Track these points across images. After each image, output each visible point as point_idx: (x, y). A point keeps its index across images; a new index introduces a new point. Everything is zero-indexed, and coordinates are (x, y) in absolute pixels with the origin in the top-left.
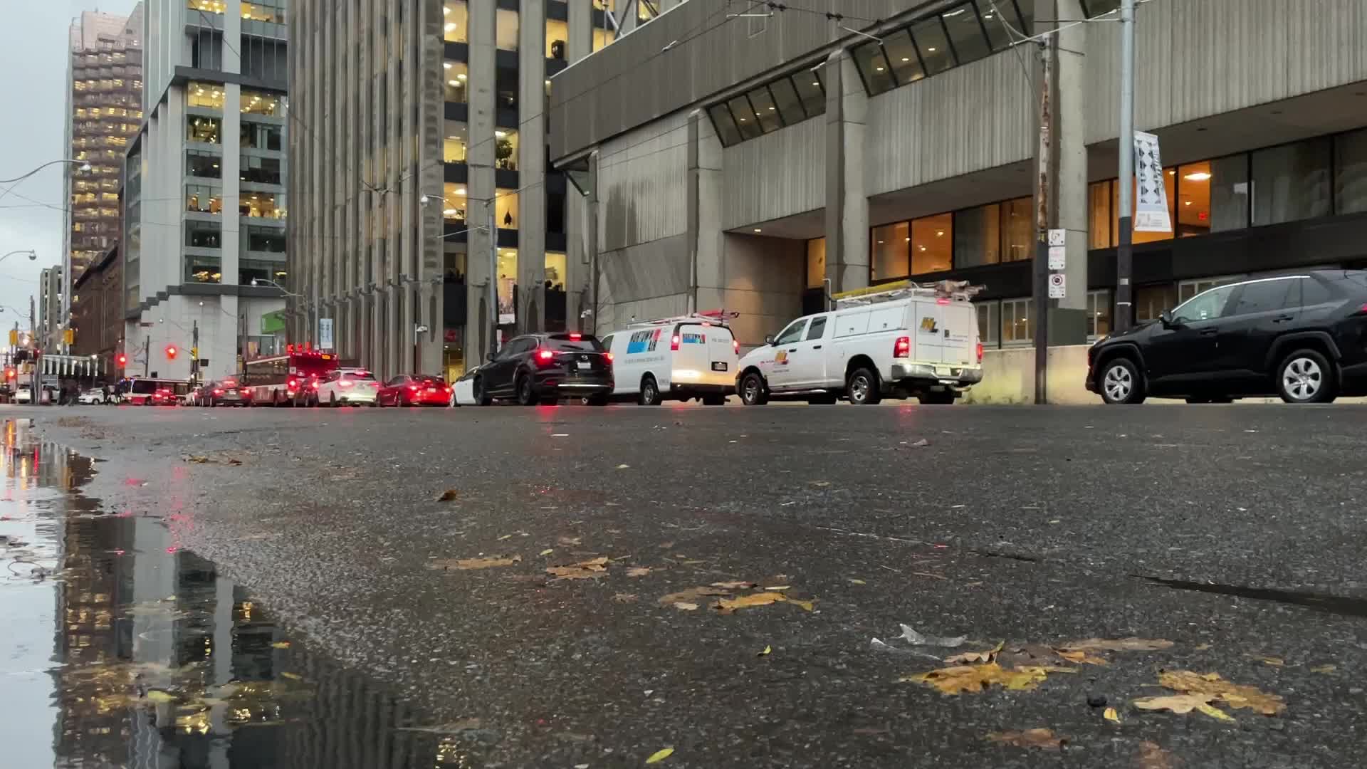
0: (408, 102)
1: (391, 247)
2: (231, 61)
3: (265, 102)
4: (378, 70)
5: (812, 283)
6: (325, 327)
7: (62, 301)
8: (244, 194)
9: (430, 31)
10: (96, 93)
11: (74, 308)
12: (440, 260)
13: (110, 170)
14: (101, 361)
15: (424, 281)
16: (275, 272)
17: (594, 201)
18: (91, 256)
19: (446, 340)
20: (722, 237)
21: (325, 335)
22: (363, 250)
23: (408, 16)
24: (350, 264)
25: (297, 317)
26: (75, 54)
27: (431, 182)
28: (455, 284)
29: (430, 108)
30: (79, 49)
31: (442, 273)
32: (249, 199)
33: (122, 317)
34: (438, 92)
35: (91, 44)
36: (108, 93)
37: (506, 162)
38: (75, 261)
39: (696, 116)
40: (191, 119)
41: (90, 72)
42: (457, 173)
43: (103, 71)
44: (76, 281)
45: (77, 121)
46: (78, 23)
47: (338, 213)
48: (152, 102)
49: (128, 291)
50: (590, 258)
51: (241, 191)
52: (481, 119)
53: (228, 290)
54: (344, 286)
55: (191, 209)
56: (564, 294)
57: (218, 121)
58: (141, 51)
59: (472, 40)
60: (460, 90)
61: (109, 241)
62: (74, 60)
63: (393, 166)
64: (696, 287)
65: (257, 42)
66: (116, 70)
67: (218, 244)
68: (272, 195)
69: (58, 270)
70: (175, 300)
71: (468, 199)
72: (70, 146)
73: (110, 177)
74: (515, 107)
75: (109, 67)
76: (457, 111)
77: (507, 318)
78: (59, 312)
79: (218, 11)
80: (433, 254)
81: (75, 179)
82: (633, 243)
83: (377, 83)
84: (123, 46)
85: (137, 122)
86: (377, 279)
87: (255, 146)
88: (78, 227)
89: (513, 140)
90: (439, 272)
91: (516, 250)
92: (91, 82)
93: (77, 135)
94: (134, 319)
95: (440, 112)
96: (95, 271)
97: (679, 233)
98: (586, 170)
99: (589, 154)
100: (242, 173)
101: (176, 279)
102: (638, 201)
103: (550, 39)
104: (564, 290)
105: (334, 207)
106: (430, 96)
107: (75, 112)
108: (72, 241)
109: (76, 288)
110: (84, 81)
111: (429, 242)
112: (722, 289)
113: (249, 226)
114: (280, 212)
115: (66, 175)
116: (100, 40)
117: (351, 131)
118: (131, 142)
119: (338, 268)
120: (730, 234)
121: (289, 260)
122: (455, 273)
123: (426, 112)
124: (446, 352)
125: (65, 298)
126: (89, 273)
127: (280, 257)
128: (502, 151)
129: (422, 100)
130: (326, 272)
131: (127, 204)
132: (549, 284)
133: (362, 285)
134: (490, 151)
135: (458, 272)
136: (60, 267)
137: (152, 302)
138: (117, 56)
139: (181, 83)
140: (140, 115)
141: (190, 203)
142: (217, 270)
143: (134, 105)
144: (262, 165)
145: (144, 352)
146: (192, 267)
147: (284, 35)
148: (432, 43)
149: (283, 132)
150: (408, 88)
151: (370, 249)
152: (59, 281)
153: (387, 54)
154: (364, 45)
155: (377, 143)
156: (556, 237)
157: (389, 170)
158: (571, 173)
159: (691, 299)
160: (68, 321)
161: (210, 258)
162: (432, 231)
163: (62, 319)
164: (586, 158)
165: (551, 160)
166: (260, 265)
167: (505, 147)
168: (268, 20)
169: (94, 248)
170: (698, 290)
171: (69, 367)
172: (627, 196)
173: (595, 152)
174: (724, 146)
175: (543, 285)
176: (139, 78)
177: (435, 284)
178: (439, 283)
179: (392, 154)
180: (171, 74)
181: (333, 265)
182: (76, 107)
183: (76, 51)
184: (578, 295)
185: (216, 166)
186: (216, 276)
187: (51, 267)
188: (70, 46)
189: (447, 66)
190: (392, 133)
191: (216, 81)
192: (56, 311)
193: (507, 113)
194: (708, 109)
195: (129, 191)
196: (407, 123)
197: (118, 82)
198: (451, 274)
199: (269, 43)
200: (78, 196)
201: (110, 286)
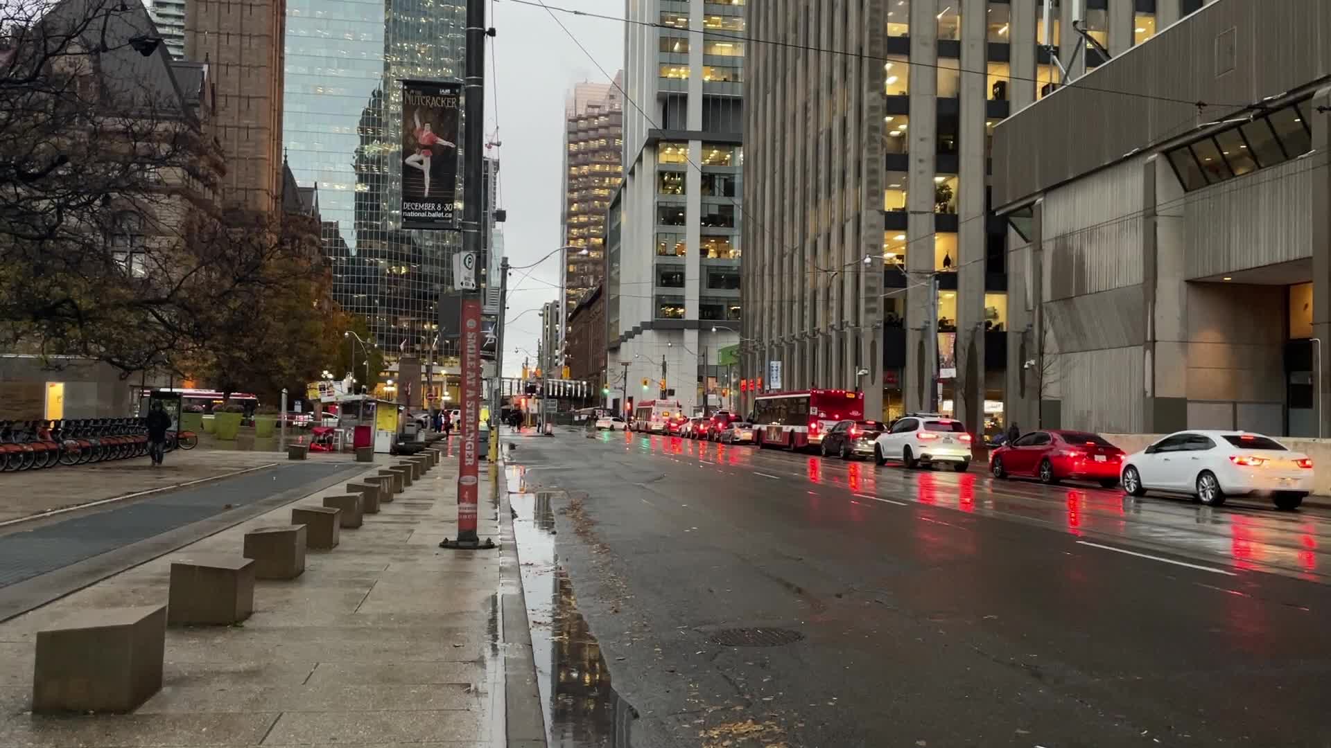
0: (851, 156)
1: (834, 294)
2: (694, 121)
3: (722, 153)
4: (824, 127)
5: (1294, 334)
6: (775, 368)
7: (560, 332)
8: (704, 238)
9: (872, 88)
10: (585, 153)
11: (568, 337)
12: (880, 306)
13: (595, 218)
14: (588, 385)
15: (865, 326)
16: (729, 306)
17: (1038, 249)
18: (582, 293)
19: (886, 382)
20: (1184, 285)
21: (775, 376)
22: (808, 295)
23: (852, 76)
24: (796, 307)
25: (749, 355)
26: (570, 120)
27: (872, 232)
28: (894, 329)
29: (872, 161)
30: (572, 115)
31: (881, 318)
32: (708, 242)
33: (606, 347)
34: (879, 146)
35: (582, 111)
36: (594, 152)
37: (945, 206)
38: (569, 297)
39: (1154, 162)
40: (662, 174)
41: (581, 135)
42: (897, 221)
43: (592, 133)
44: (570, 314)
45: (571, 177)
46: (572, 93)
47: (786, 260)
48: (630, 161)
49: (610, 325)
50: (1034, 307)
51: (701, 236)
52: (922, 167)
53: (690, 325)
54: (791, 330)
55: (660, 254)
56: (1005, 334)
57: (683, 175)
58: (621, 113)
59: (913, 90)
60: (901, 138)
61: (595, 280)
62: (569, 126)
63: (836, 216)
64: (1154, 341)
65: (716, 100)
66: (602, 131)
67: (681, 284)
68: (727, 237)
69: (556, 304)
70: (648, 334)
71: (907, 243)
72: (566, 199)
73: (596, 224)
74: (955, 151)
75: (596, 129)
76: (898, 162)
77: (948, 373)
78: (557, 340)
79: (684, 77)
80: (874, 299)
81: (571, 226)
82: (1081, 292)
83: (823, 139)
84: (607, 109)
85: (618, 175)
86: (821, 325)
87: (714, 195)
88: (571, 269)
89: (953, 184)
90: (879, 318)
91: (955, 292)
92: (582, 143)
93: (571, 191)
94: (615, 349)
95: (882, 166)
96: (585, 306)
97: (1134, 282)
98: (1031, 215)
99: (1034, 202)
100: (702, 219)
101: (647, 316)
102: (1087, 250)
103: (992, 81)
104: (1005, 330)
105: (782, 256)
106: (872, 150)
107: (570, 170)
108: (567, 281)
109: (569, 321)
110: (576, 143)
111: (870, 289)
112: (1184, 342)
113: (708, 266)
114: (734, 252)
115: (563, 222)
116: (589, 106)
117: (798, 184)
118: (614, 194)
119: (786, 311)
120: (1193, 283)
121: (742, 295)
122: (894, 316)
123: (868, 165)
124: (885, 392)
125: (561, 328)
126: (581, 307)
127: (735, 293)
128: (941, 195)
129: (865, 154)
130: (775, 315)
131: (610, 249)
132: (989, 324)
133: (807, 329)
134: (929, 197)
135: (897, 316)
136: (558, 302)
137: (630, 335)
138: (602, 119)
139: (653, 144)
140: (620, 169)
141: (660, 248)
142: (682, 306)
143: (617, 160)
144: (719, 210)
145: (623, 379)
146: (659, 302)
147: (739, 93)
148: (874, 99)
149: (738, 180)
150: (851, 144)
151: (815, 293)
152: (557, 313)
153: (832, 113)
154: (811, 105)
155: (822, 196)
156: (996, 278)
157: (832, 221)
158: (1013, 219)
159: (1148, 354)
160: (564, 349)
161: (675, 297)
162: (873, 278)
163: (559, 347)
164: (1030, 206)
165: (993, 208)
166: (717, 301)
167: (944, 191)
168: (725, 80)
169: (584, 286)
170: (1156, 343)
171: (565, 388)
172: (1075, 243)
173: (1040, 200)
174: (1186, 190)
175: (983, 327)
176: (620, 137)
177: (875, 329)
178: (879, 328)
179: (836, 206)
180: (645, 136)
181: (781, 308)
182: (570, 166)
183: (570, 118)
184: (1020, 335)
185: (681, 214)
186: (681, 311)
187: (551, 302)
188: (566, 114)
189: (889, 119)
190: (836, 185)
191: (681, 140)
192: (554, 338)
193: (947, 158)
194: (1167, 154)
195: (612, 238)
196: (850, 176)
197: (603, 142)
198: (890, 318)
199: (726, 100)
200: (572, 242)
201: (596, 320)
